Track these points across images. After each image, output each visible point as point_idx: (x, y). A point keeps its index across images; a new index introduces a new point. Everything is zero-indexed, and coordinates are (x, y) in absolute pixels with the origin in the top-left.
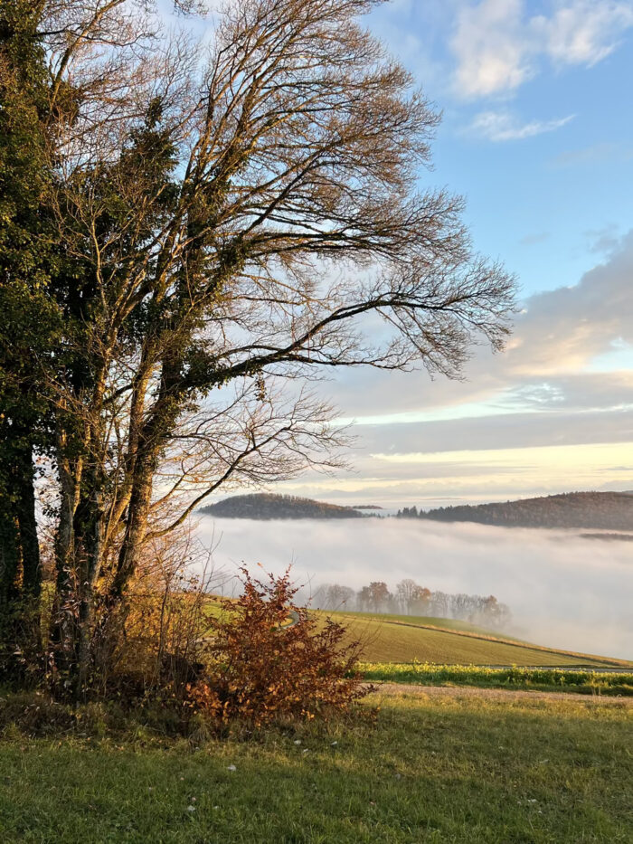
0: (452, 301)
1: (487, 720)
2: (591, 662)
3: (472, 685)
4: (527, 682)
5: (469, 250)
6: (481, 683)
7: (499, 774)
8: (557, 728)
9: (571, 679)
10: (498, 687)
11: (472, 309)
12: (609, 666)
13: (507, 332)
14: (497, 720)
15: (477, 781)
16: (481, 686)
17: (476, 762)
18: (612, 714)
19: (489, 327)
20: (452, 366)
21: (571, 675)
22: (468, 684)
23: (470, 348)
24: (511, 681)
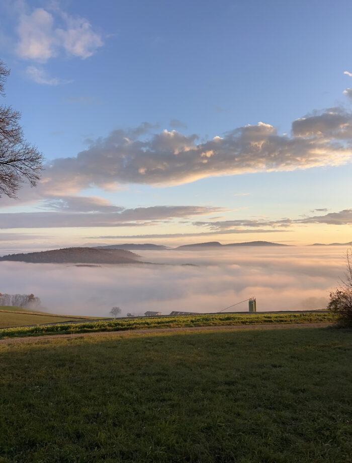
0: (11, 161)
1: (21, 353)
2: (73, 319)
3: (17, 337)
4: (44, 332)
5: (22, 137)
6: (21, 335)
7: (23, 377)
8: (53, 352)
9: (63, 328)
10: (30, 336)
11: (22, 166)
12: (81, 320)
13: (38, 179)
14: (26, 352)
15: (12, 383)
16: (22, 337)
17: (13, 374)
18: (78, 342)
19: (30, 175)
20: (11, 191)
21: (63, 327)
22: (16, 336)
23: (20, 184)
24: (36, 332)
